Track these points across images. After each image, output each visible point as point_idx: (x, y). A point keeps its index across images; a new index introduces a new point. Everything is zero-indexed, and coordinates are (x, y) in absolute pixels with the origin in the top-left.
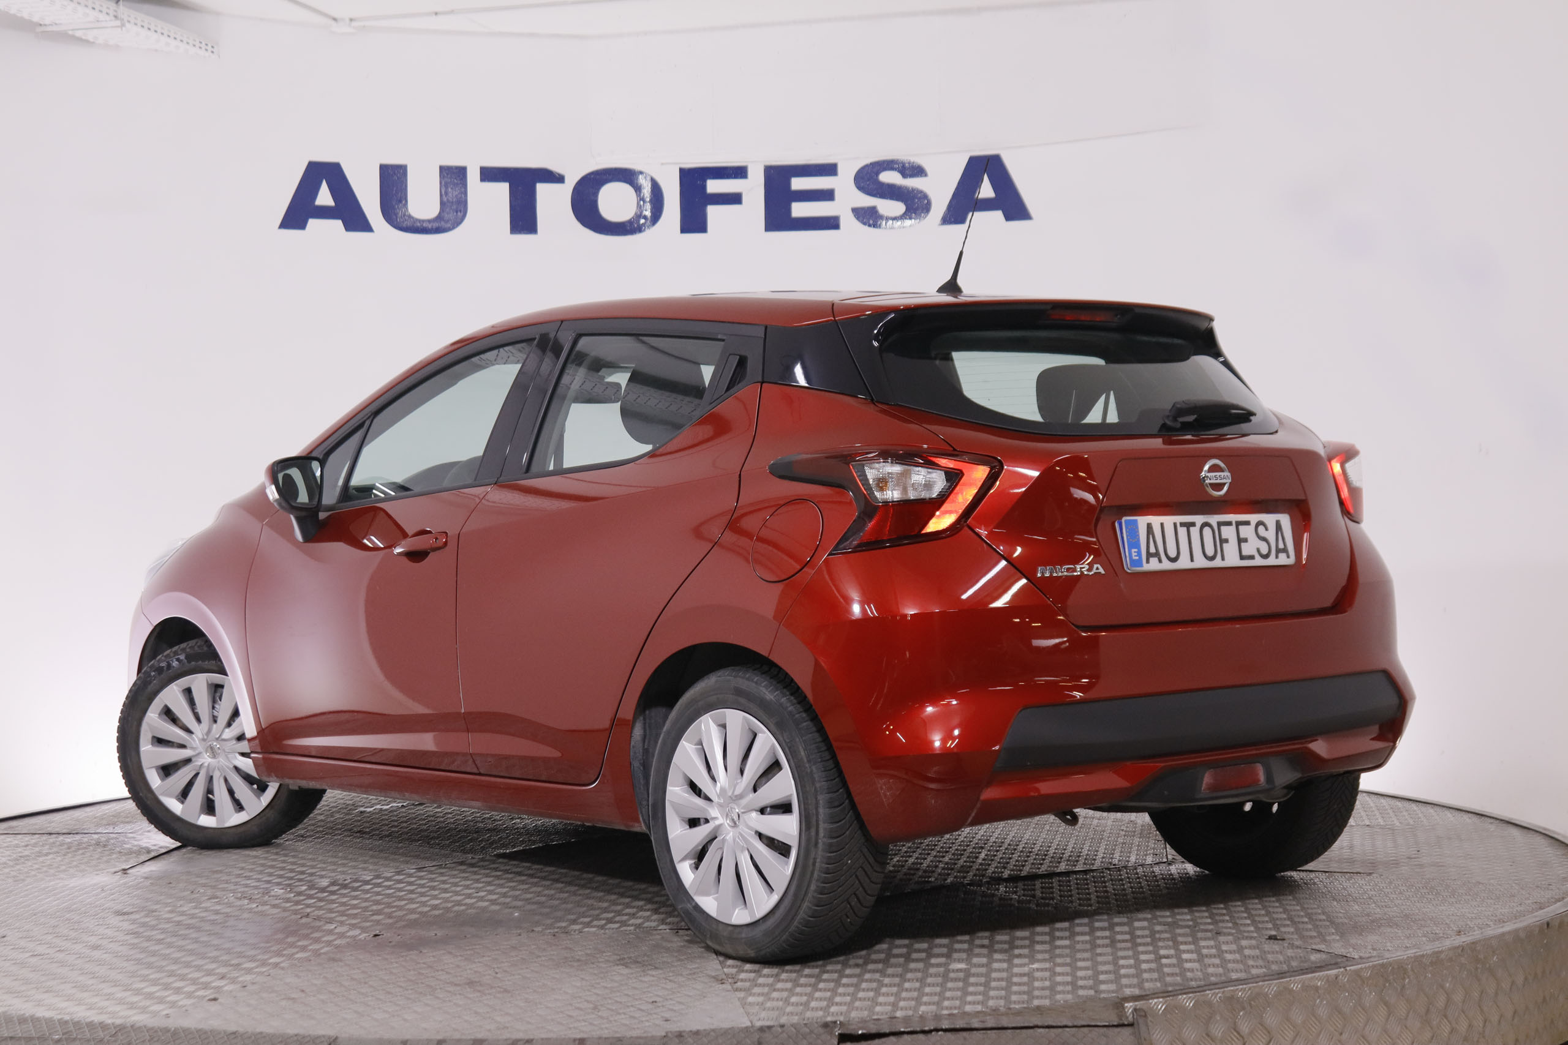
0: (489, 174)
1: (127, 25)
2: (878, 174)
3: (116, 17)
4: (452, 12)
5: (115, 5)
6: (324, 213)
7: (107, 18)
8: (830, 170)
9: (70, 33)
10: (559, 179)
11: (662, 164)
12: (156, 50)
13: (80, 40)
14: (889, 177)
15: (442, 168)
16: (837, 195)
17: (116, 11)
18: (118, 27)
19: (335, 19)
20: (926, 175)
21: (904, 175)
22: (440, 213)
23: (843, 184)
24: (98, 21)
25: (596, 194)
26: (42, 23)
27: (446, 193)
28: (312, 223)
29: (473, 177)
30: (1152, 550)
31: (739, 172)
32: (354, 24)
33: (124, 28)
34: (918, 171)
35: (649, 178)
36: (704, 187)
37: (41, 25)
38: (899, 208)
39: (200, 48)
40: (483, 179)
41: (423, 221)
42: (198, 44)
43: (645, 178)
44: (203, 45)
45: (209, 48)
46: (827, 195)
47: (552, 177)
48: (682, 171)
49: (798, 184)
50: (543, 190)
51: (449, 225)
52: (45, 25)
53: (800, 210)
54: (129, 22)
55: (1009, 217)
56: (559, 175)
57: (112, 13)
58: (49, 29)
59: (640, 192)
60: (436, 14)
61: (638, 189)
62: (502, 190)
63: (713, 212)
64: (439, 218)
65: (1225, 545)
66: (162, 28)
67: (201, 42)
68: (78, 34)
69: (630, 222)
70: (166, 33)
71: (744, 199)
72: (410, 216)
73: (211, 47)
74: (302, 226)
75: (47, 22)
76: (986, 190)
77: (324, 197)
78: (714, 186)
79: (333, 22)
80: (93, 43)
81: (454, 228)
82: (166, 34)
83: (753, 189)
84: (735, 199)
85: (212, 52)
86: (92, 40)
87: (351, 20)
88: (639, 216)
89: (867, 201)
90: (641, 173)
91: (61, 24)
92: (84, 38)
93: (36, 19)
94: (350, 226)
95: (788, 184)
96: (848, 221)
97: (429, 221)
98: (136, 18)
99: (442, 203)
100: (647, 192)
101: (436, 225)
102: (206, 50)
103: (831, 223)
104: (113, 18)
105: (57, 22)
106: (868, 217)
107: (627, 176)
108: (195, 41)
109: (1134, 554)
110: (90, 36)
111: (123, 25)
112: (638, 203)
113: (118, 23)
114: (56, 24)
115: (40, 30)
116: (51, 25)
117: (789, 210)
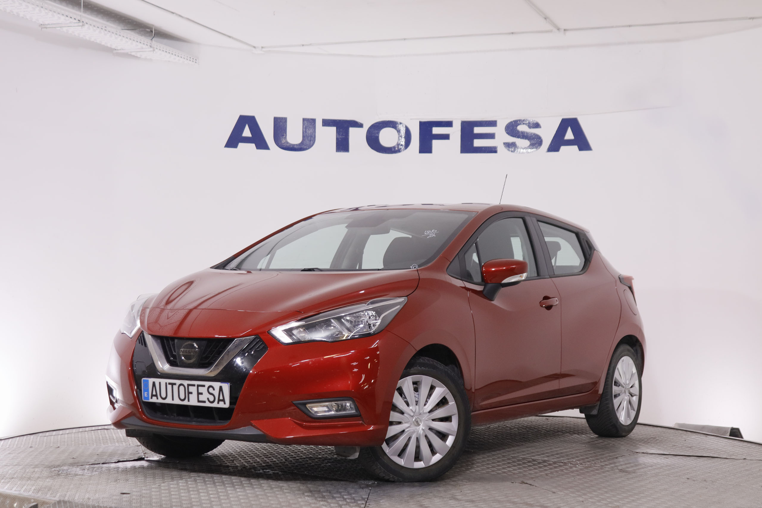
0: (327, 123)
1: (156, 50)
2: (517, 126)
3: (151, 46)
4: (310, 45)
5: (150, 40)
6: (247, 140)
7: (147, 47)
8: (493, 124)
9: (129, 53)
10: (360, 126)
11: (411, 119)
12: (169, 61)
13: (134, 56)
14: (521, 128)
15: (304, 120)
16: (496, 136)
17: (151, 44)
18: (151, 51)
19: (254, 47)
20: (540, 127)
21: (530, 127)
22: (302, 142)
23: (500, 131)
24: (142, 48)
25: (378, 133)
26: (116, 49)
27: (306, 132)
28: (241, 145)
29: (319, 124)
31: (449, 124)
32: (263, 49)
33: (154, 52)
34: (537, 125)
35: (404, 126)
36: (431, 131)
37: (116, 50)
38: (527, 143)
39: (190, 60)
40: (323, 125)
41: (294, 145)
42: (189, 59)
43: (403, 126)
44: (191, 59)
45: (194, 60)
46: (491, 136)
47: (358, 125)
48: (421, 123)
49: (477, 130)
50: (352, 131)
51: (305, 147)
52: (118, 50)
53: (478, 143)
54: (157, 48)
55: (581, 149)
56: (361, 124)
57: (149, 44)
58: (119, 51)
59: (400, 133)
60: (303, 45)
61: (399, 131)
62: (333, 130)
63: (435, 143)
64: (302, 143)
66: (172, 51)
68: (133, 54)
69: (394, 147)
70: (174, 54)
71: (451, 137)
72: (288, 143)
73: (195, 60)
74: (236, 146)
75: (119, 48)
76: (569, 135)
77: (247, 133)
78: (436, 131)
79: (254, 49)
80: (139, 58)
81: (309, 148)
83: (455, 132)
84: (446, 137)
85: (196, 62)
86: (139, 56)
87: (262, 47)
88: (398, 145)
89: (511, 139)
90: (401, 123)
91: (125, 49)
92: (136, 55)
93: (113, 47)
94: (259, 147)
95: (473, 130)
96: (501, 149)
97: (297, 145)
98: (160, 47)
99: (303, 137)
100: (403, 133)
101: (299, 147)
103: (492, 150)
104: (149, 47)
105: (123, 48)
106: (511, 147)
107: (392, 124)
108: (187, 57)
110: (138, 55)
111: (154, 50)
112: (399, 138)
113: (152, 49)
114: (123, 49)
115: (115, 52)
116: (120, 50)
117: (472, 143)
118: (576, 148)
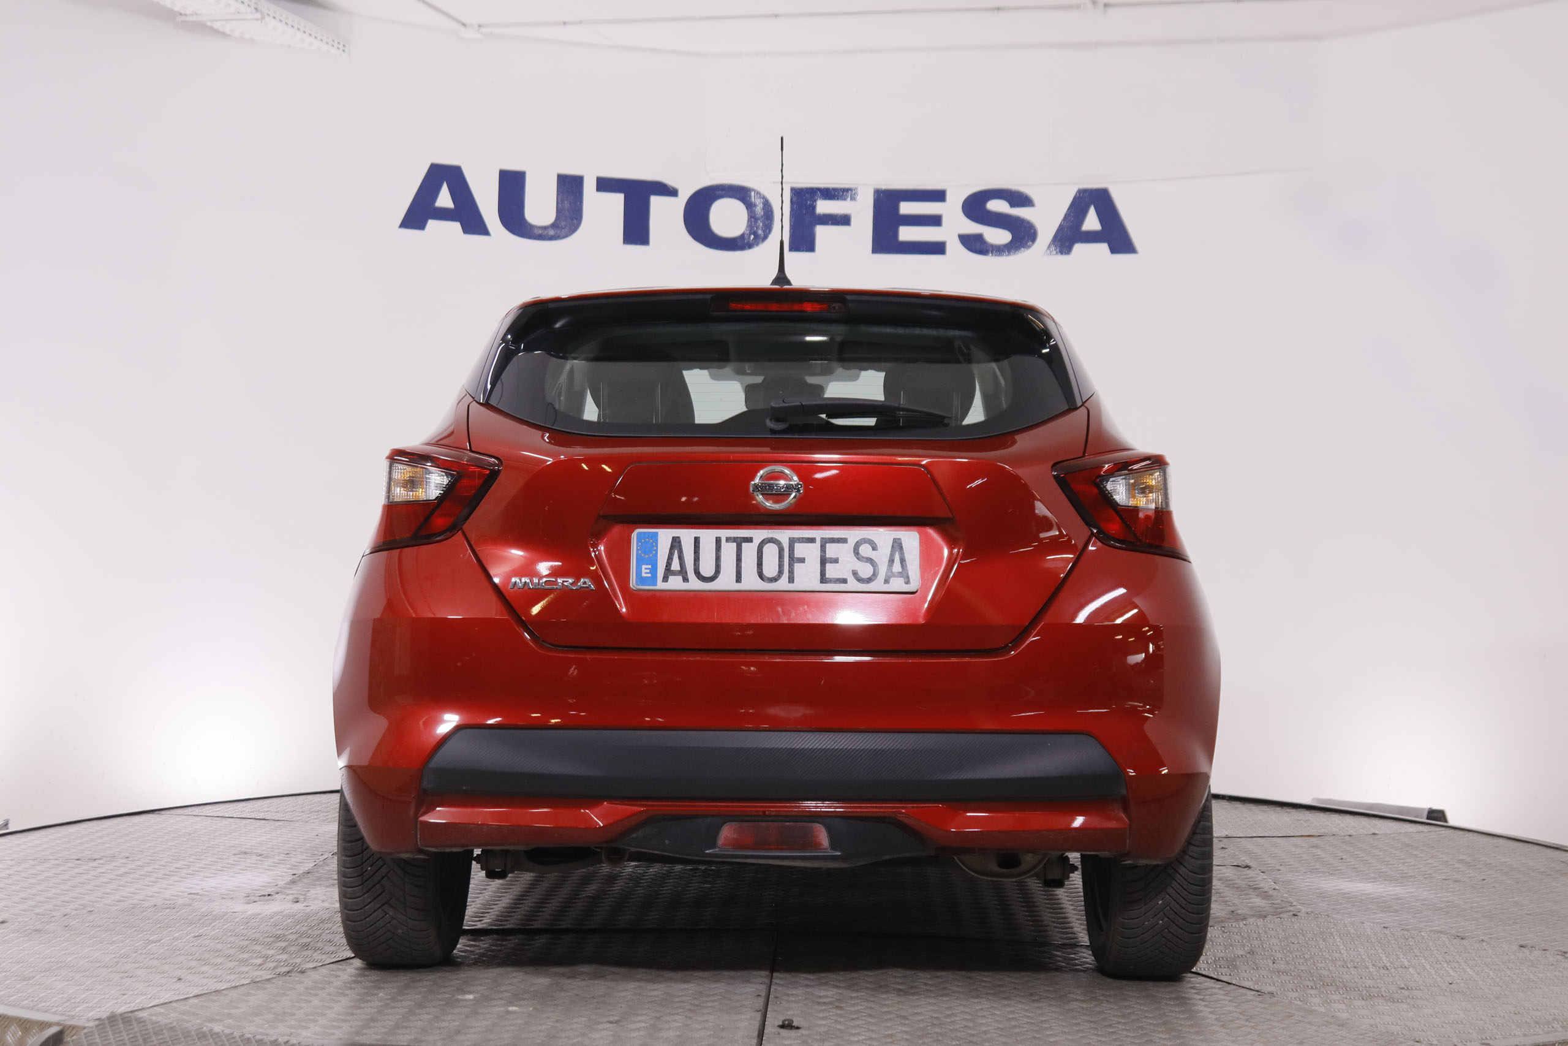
0: (605, 185)
1: (267, 18)
2: (985, 202)
3: (256, 9)
4: (580, 22)
6: (443, 215)
7: (246, 12)
8: (938, 196)
9: (209, 24)
10: (672, 192)
13: (215, 30)
14: (996, 206)
15: (560, 177)
16: (944, 220)
17: (256, 3)
18: (257, 20)
19: (464, 25)
20: (1033, 205)
21: (1012, 205)
22: (555, 220)
23: (952, 211)
24: (238, 13)
25: (708, 208)
26: (182, 12)
27: (563, 202)
28: (432, 224)
29: (589, 187)
30: (675, 566)
31: (847, 194)
32: (483, 30)
33: (263, 21)
34: (1025, 201)
36: (814, 207)
37: (181, 14)
38: (1006, 237)
39: (332, 45)
40: (599, 189)
41: (539, 227)
42: (331, 43)
43: (758, 196)
44: (336, 44)
45: (341, 46)
46: (935, 221)
47: (668, 191)
48: (794, 191)
49: (907, 208)
50: (657, 202)
51: (563, 233)
52: (186, 15)
53: (907, 234)
54: (269, 15)
55: (1114, 250)
56: (673, 188)
57: (253, 5)
58: (188, 19)
59: (752, 209)
60: (565, 23)
61: (750, 206)
62: (617, 200)
63: (822, 232)
64: (554, 225)
65: (797, 567)
66: (299, 24)
67: (333, 41)
68: (217, 25)
69: (740, 238)
71: (853, 221)
72: (526, 222)
73: (343, 45)
74: (421, 226)
75: (188, 12)
77: (444, 199)
78: (824, 207)
79: (462, 28)
81: (568, 235)
82: (302, 30)
83: (862, 211)
84: (844, 220)
85: (344, 51)
86: (228, 32)
87: (480, 26)
88: (749, 232)
89: (973, 228)
90: (754, 190)
91: (201, 15)
92: (221, 30)
93: (177, 8)
94: (467, 229)
95: (897, 208)
96: (955, 247)
97: (545, 228)
98: (275, 12)
99: (558, 211)
100: (759, 210)
101: (551, 232)
102: (338, 48)
103: (938, 248)
104: (254, 11)
106: (974, 244)
107: (740, 193)
108: (328, 38)
109: (644, 571)
110: (227, 28)
111: (262, 19)
112: (749, 220)
113: (258, 16)
114: (197, 14)
115: (179, 19)
116: (191, 15)
117: (896, 234)
118: (1104, 247)
